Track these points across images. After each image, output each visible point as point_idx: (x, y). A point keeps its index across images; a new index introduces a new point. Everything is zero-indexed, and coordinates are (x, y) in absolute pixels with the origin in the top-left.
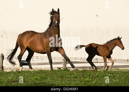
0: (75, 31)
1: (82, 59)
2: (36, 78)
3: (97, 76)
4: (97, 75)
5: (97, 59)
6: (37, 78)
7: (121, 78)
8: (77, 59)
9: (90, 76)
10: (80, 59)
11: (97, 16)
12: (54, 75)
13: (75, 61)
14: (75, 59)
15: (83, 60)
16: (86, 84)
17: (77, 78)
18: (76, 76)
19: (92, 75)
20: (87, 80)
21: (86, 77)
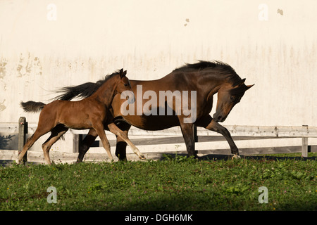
0: (222, 53)
1: (238, 128)
2: (98, 185)
3: (267, 178)
5: (276, 128)
6: (100, 186)
9: (246, 177)
10: (231, 129)
11: (280, 12)
12: (150, 176)
15: (240, 131)
16: (228, 202)
17: (210, 182)
18: (211, 178)
19: (252, 173)
20: (234, 190)
21: (234, 180)
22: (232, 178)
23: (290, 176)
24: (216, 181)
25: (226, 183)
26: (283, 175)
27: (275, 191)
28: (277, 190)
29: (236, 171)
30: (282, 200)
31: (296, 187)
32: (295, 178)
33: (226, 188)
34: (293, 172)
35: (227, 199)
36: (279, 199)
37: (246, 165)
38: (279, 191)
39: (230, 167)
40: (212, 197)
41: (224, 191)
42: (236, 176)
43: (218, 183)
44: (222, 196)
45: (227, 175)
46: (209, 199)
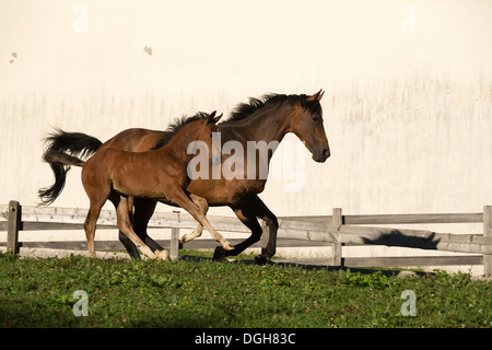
0: (63, 104)
1: (80, 213)
3: (117, 284)
4: (115, 278)
7: (203, 289)
8: (59, 212)
9: (87, 282)
10: (72, 213)
11: (149, 51)
13: (52, 221)
14: (53, 213)
16: (58, 317)
17: (35, 288)
18: (35, 283)
19: (96, 277)
20: (67, 300)
21: (70, 285)
22: (67, 282)
23: (148, 281)
24: (42, 287)
25: (58, 291)
26: (139, 280)
27: (126, 303)
28: (129, 301)
29: (74, 274)
30: (135, 315)
31: (156, 297)
32: (155, 284)
33: (56, 297)
34: (154, 277)
35: (56, 313)
36: (130, 315)
37: (88, 265)
38: (132, 303)
39: (65, 267)
40: (34, 309)
41: (54, 302)
42: (72, 280)
43: (45, 290)
44: (50, 309)
45: (60, 279)
46: (31, 313)
